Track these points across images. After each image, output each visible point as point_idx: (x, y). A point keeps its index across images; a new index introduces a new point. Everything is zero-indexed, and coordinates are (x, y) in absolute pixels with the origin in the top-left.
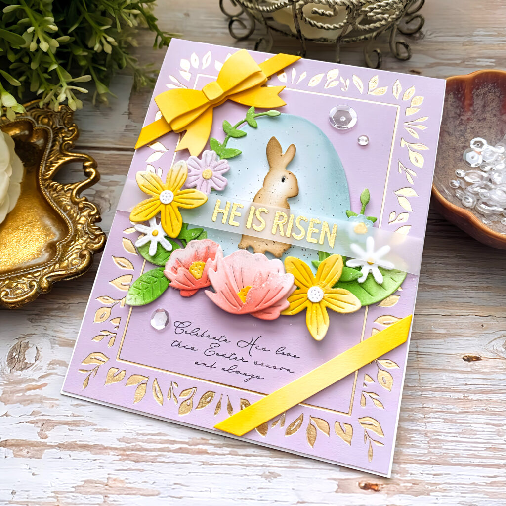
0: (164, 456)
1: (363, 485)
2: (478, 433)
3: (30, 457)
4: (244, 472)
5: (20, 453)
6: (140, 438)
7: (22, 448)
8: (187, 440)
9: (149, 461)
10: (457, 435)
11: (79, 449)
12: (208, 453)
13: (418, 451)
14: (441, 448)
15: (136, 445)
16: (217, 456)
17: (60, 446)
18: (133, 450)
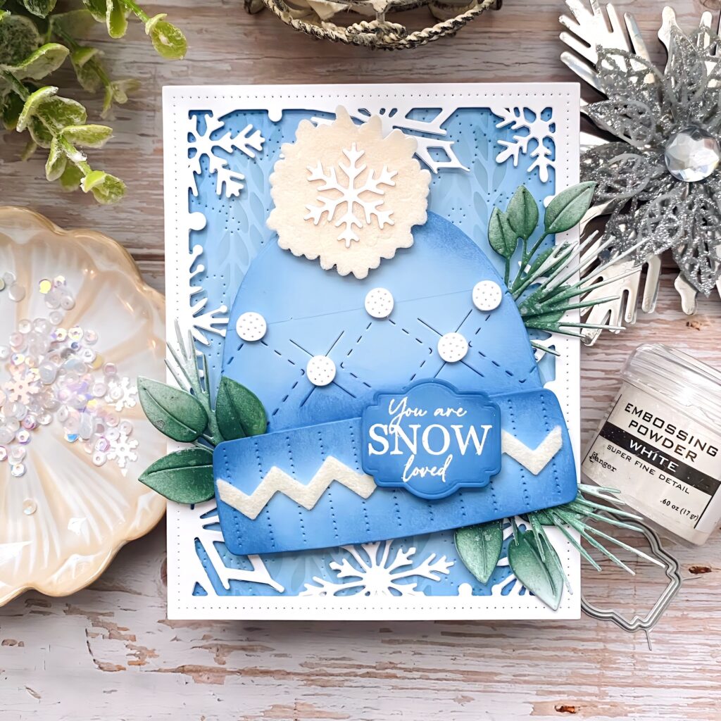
0: (351, 681)
1: (559, 707)
2: (691, 654)
3: (211, 683)
4: (436, 696)
5: (200, 679)
6: (324, 662)
7: (200, 674)
8: (374, 665)
9: (335, 686)
10: (667, 657)
11: (261, 675)
12: (397, 677)
13: (621, 674)
14: (647, 670)
15: (320, 670)
16: (407, 680)
17: (240, 672)
18: (317, 675)
